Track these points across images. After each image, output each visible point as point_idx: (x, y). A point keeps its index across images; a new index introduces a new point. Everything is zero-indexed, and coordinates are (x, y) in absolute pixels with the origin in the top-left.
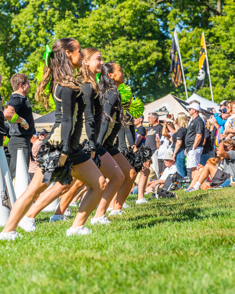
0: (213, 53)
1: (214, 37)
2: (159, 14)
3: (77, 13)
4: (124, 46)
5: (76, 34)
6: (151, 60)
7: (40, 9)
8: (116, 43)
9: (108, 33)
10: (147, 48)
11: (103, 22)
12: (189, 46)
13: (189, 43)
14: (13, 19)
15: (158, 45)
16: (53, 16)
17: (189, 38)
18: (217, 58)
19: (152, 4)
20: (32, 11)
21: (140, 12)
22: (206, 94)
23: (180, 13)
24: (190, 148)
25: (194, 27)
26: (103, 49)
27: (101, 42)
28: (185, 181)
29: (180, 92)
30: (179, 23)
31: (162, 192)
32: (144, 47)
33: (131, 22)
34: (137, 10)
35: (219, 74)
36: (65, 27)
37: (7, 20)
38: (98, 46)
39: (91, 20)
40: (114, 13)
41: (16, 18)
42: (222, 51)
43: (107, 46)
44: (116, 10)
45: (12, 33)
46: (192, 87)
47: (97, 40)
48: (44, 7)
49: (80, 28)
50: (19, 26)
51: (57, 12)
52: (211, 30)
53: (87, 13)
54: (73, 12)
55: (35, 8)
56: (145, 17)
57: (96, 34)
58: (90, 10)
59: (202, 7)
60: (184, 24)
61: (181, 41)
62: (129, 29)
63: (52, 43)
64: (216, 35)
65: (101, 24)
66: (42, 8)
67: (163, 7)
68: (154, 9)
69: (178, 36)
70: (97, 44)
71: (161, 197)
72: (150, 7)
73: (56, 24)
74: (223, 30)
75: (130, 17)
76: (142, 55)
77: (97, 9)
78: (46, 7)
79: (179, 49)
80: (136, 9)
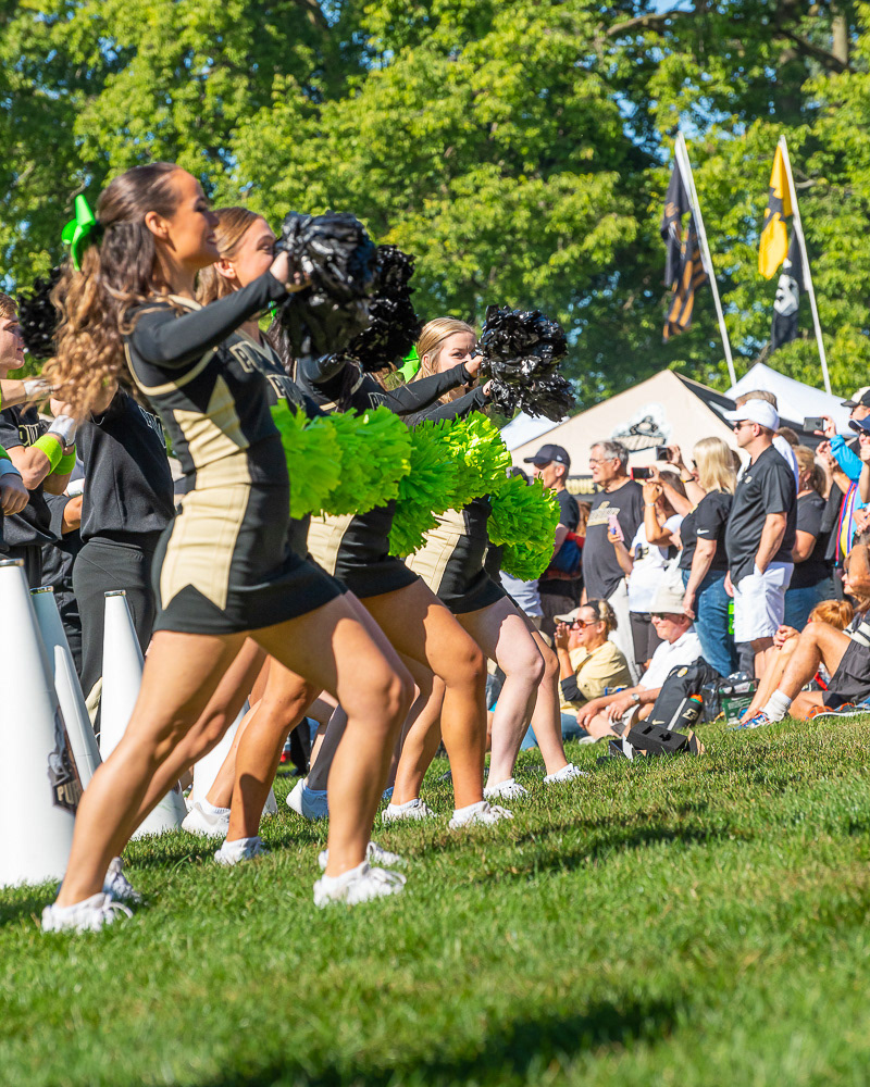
0: (823, 211)
1: (826, 152)
2: (619, 75)
3: (315, 83)
4: (494, 198)
5: (315, 160)
6: (599, 246)
7: (178, 72)
8: (463, 190)
9: (434, 151)
10: (579, 205)
11: (412, 112)
12: (734, 190)
13: (734, 177)
14: (79, 111)
15: (620, 189)
16: (226, 96)
17: (734, 160)
18: (838, 230)
19: (591, 39)
20: (149, 82)
21: (549, 69)
22: (804, 365)
23: (697, 70)
24: (745, 566)
25: (749, 119)
26: (417, 212)
27: (406, 187)
28: (733, 690)
29: (705, 362)
30: (695, 106)
31: (646, 732)
32: (568, 200)
33: (516, 108)
34: (538, 62)
35: (847, 288)
36: (272, 134)
37: (60, 119)
38: (396, 200)
39: (369, 108)
40: (452, 79)
41: (91, 109)
42: (858, 204)
43: (432, 199)
44: (459, 67)
45: (79, 163)
46: (750, 340)
47: (393, 180)
48: (193, 66)
49: (327, 136)
50: (104, 138)
51: (242, 82)
52: (812, 127)
53: (351, 80)
54: (302, 79)
55: (158, 71)
56: (566, 89)
57: (388, 157)
58: (363, 71)
59: (776, 43)
60: (711, 110)
61: (705, 171)
62: (510, 135)
63: (228, 197)
64: (834, 146)
65: (405, 120)
66: (186, 70)
67: (631, 50)
68: (601, 56)
69: (693, 155)
70: (393, 196)
71: (644, 752)
72: (585, 51)
73: (238, 127)
74: (859, 127)
75: (512, 91)
76: (564, 228)
77: (388, 65)
78: (202, 65)
79: (695, 203)
80: (534, 59)
